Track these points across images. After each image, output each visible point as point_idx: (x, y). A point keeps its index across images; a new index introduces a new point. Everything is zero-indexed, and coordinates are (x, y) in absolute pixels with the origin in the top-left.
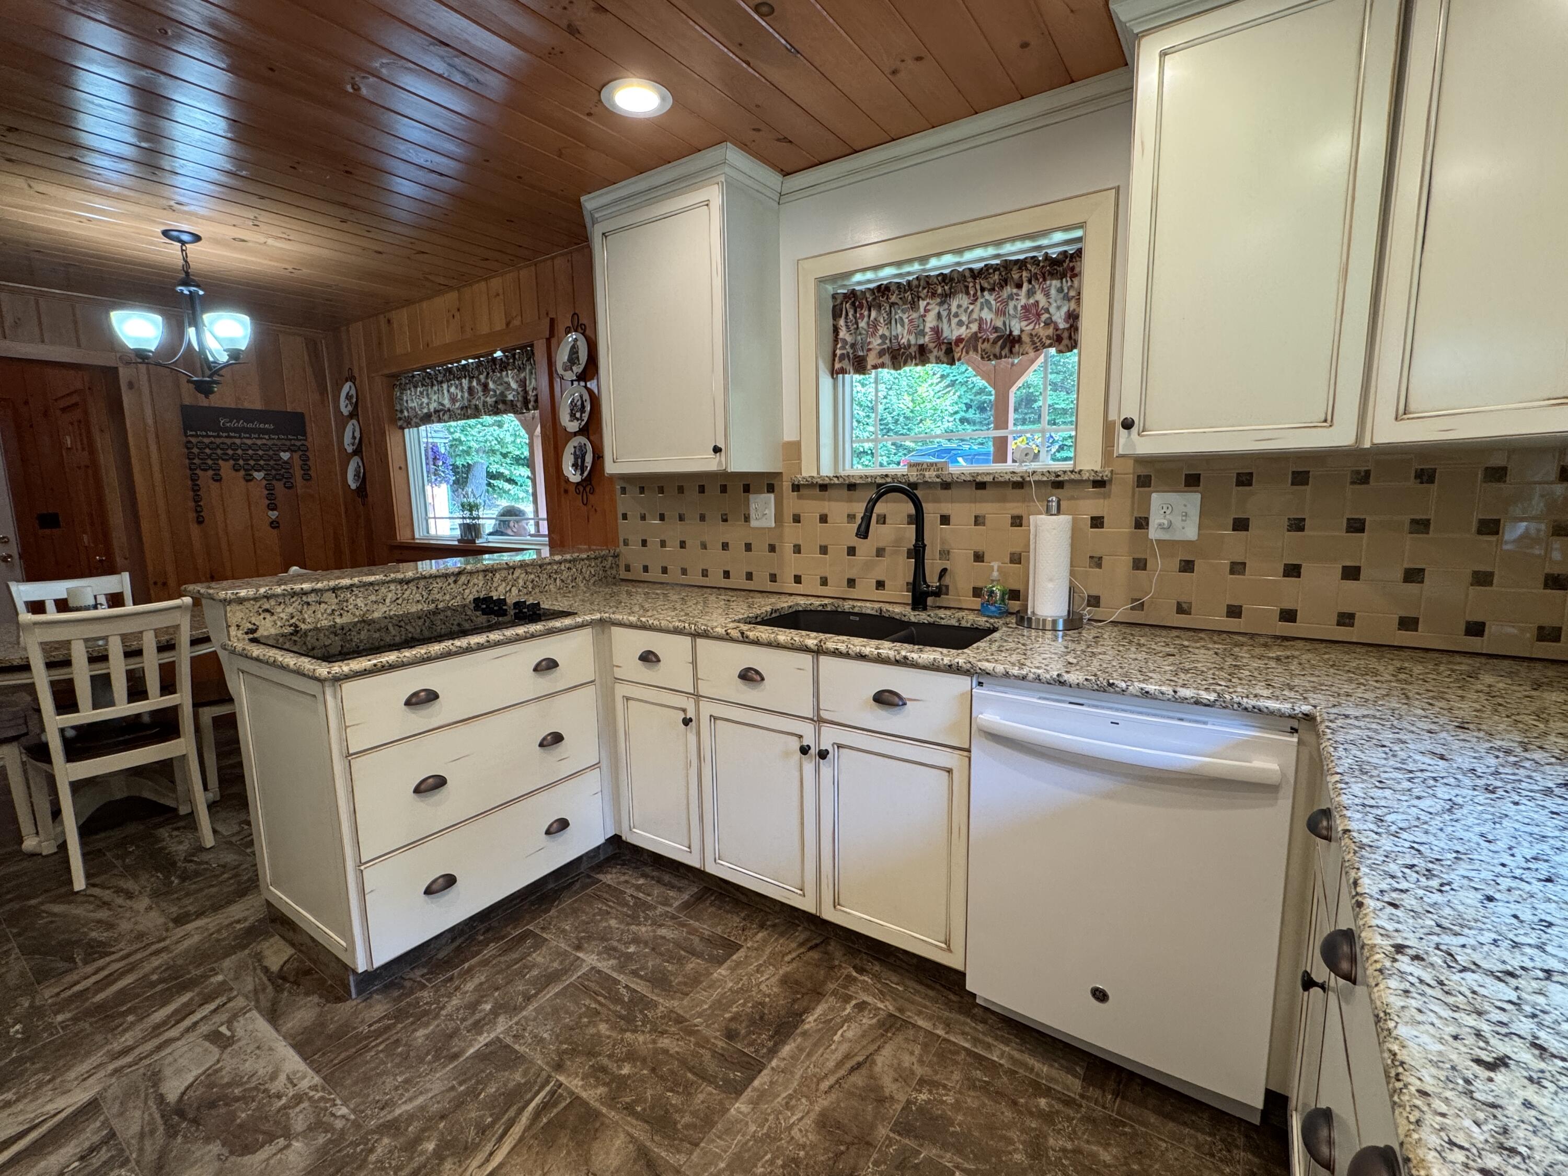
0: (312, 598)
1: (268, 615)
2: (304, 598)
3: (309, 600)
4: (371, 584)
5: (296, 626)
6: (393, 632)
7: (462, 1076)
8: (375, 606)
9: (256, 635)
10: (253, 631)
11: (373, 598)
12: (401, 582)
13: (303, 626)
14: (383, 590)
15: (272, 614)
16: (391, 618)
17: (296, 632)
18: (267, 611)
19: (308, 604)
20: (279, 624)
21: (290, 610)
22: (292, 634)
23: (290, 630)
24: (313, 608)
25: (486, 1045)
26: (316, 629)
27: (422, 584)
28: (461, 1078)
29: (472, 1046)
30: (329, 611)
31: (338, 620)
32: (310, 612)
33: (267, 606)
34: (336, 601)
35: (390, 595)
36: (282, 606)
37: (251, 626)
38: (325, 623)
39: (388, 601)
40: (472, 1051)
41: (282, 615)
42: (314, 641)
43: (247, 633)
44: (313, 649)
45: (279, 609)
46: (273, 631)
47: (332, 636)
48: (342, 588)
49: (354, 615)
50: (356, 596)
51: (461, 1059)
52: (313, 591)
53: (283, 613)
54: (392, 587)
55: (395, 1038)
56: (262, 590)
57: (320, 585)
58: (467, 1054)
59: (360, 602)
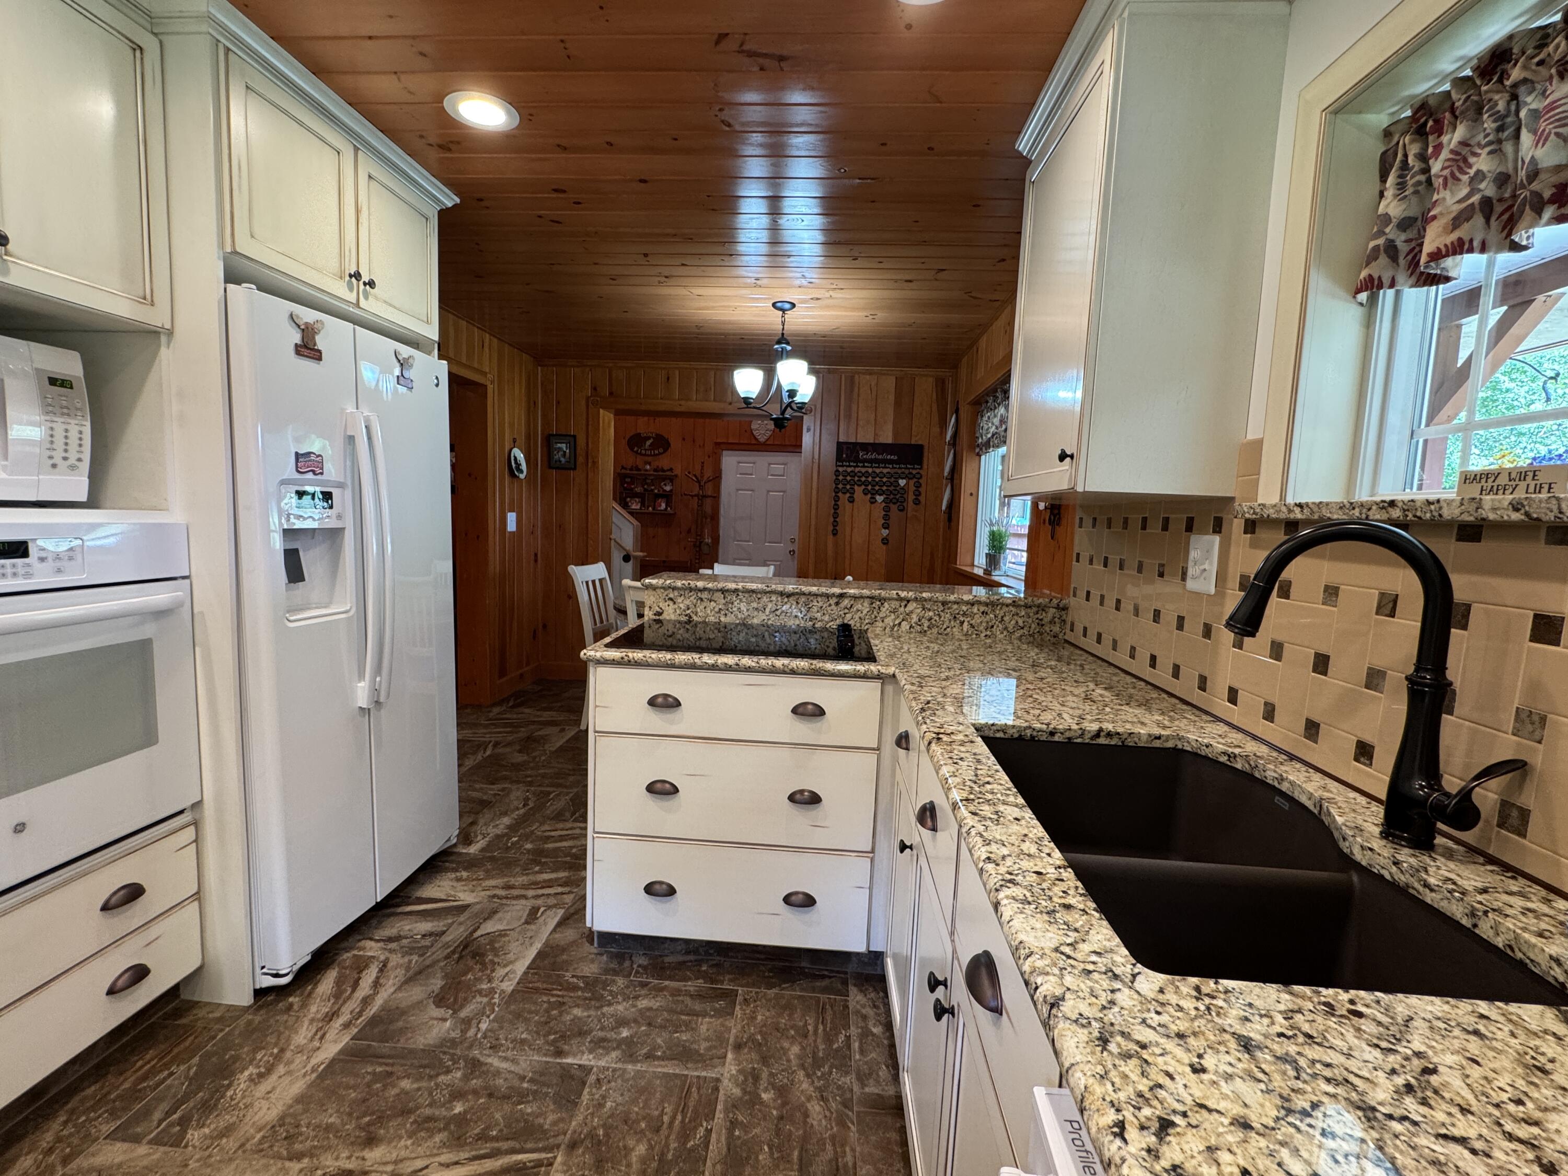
0: (705, 595)
1: (671, 603)
2: (699, 594)
3: (703, 596)
4: (753, 591)
5: (690, 617)
6: (768, 641)
7: (540, 1076)
8: (756, 613)
9: (661, 618)
10: (659, 614)
11: (755, 605)
12: (781, 594)
13: (695, 618)
14: (765, 599)
15: (675, 603)
16: (768, 626)
17: (689, 621)
18: (671, 599)
19: (702, 600)
20: (678, 612)
21: (687, 602)
22: (686, 623)
23: (684, 619)
24: (704, 604)
25: (580, 1066)
26: (704, 622)
27: (803, 599)
28: (537, 1077)
29: (575, 1055)
30: (717, 609)
31: (723, 619)
32: (702, 607)
33: (671, 596)
34: (723, 601)
35: (770, 605)
36: (682, 598)
37: (659, 610)
38: (712, 619)
39: (767, 610)
40: (569, 1060)
41: (681, 605)
42: (701, 632)
43: (655, 615)
44: (700, 639)
45: (680, 600)
46: (673, 617)
47: (716, 631)
48: (728, 591)
49: (737, 617)
50: (741, 600)
51: (558, 1060)
52: (705, 589)
53: (682, 603)
54: (774, 598)
55: (565, 1000)
56: (668, 582)
57: (710, 585)
58: (564, 1061)
59: (743, 606)
